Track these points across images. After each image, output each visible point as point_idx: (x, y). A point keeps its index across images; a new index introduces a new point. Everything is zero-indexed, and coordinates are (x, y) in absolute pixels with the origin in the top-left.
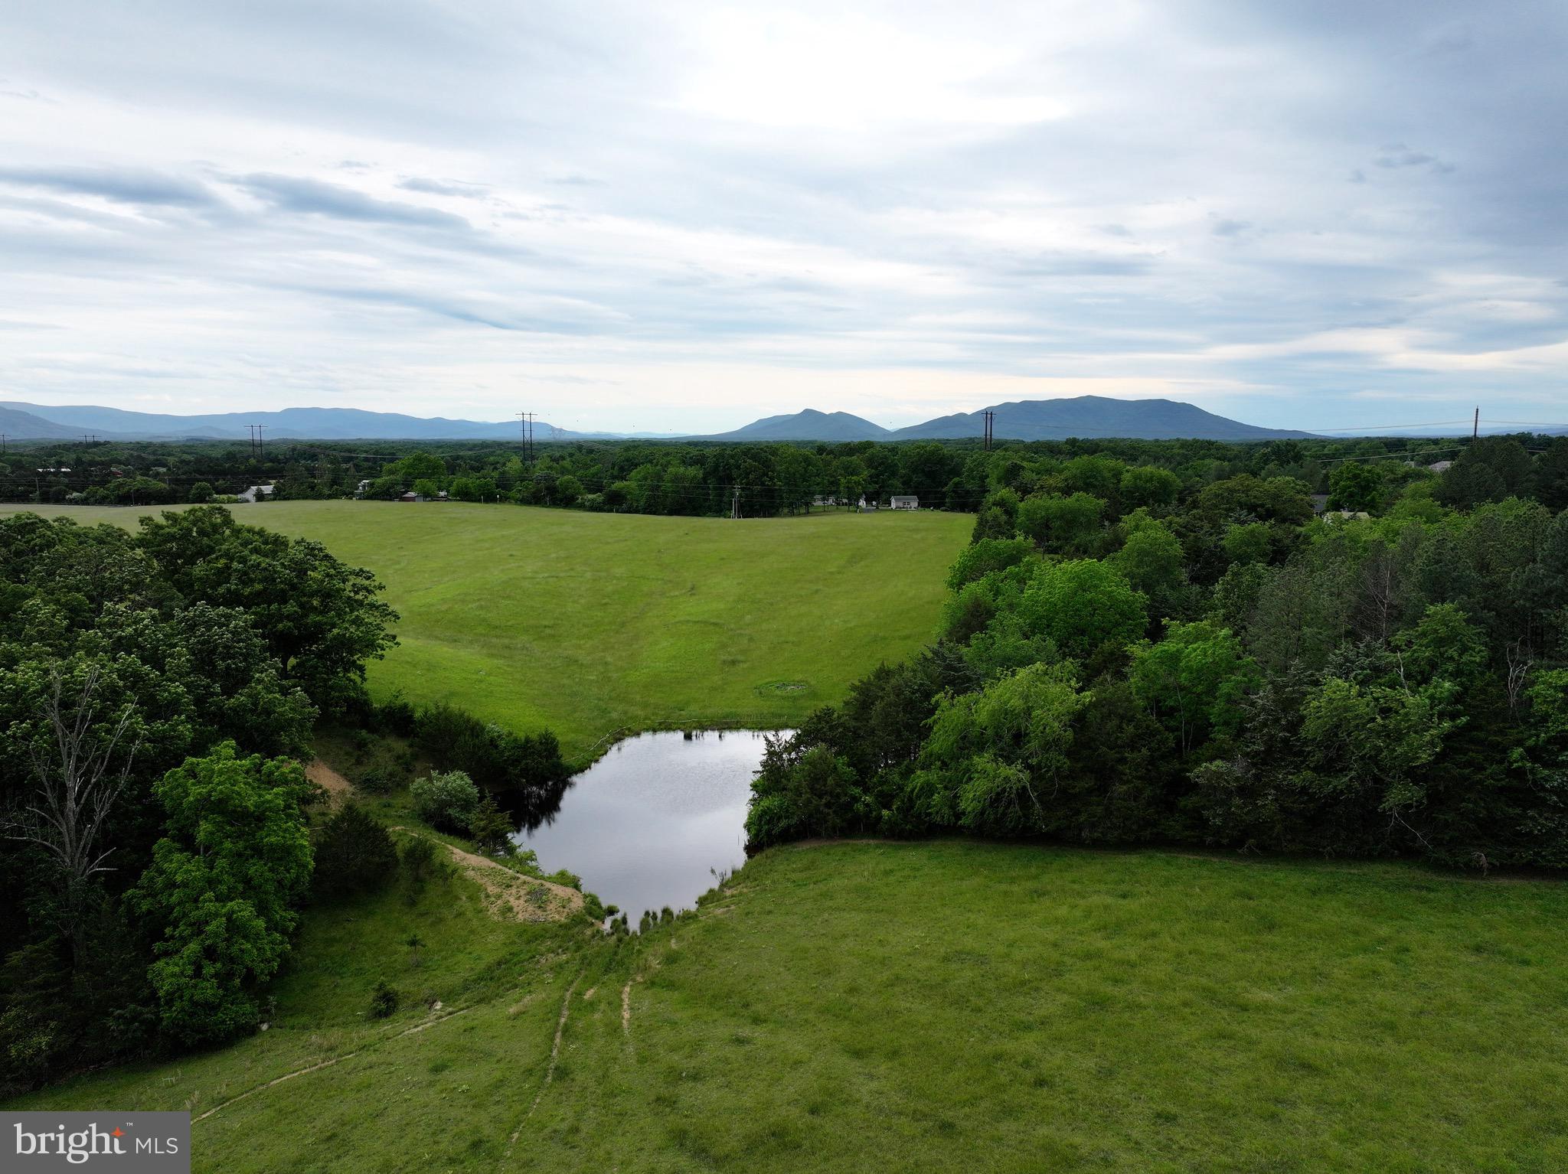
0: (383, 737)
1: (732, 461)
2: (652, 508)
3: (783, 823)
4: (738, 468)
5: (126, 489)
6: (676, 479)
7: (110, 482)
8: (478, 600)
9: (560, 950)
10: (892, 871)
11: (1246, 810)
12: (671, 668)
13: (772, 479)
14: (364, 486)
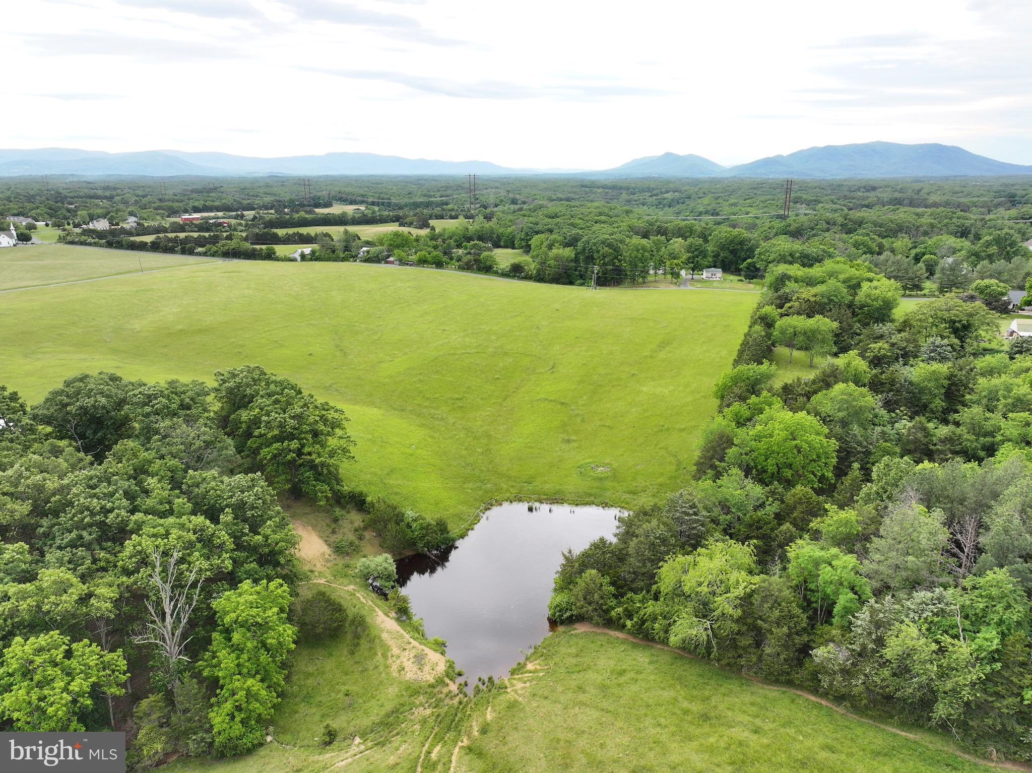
0: (348, 512)
1: (594, 248)
2: (540, 278)
3: (568, 614)
4: (598, 252)
5: (227, 248)
6: (557, 258)
7: (218, 242)
8: (421, 374)
9: (427, 705)
10: (624, 671)
11: (844, 684)
12: (529, 444)
13: (620, 261)
14: (364, 253)
